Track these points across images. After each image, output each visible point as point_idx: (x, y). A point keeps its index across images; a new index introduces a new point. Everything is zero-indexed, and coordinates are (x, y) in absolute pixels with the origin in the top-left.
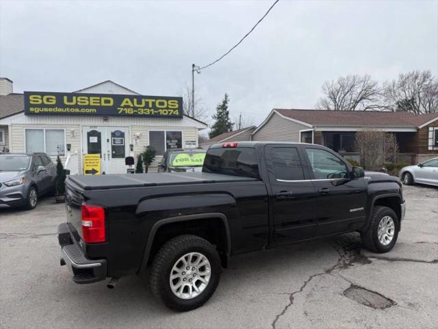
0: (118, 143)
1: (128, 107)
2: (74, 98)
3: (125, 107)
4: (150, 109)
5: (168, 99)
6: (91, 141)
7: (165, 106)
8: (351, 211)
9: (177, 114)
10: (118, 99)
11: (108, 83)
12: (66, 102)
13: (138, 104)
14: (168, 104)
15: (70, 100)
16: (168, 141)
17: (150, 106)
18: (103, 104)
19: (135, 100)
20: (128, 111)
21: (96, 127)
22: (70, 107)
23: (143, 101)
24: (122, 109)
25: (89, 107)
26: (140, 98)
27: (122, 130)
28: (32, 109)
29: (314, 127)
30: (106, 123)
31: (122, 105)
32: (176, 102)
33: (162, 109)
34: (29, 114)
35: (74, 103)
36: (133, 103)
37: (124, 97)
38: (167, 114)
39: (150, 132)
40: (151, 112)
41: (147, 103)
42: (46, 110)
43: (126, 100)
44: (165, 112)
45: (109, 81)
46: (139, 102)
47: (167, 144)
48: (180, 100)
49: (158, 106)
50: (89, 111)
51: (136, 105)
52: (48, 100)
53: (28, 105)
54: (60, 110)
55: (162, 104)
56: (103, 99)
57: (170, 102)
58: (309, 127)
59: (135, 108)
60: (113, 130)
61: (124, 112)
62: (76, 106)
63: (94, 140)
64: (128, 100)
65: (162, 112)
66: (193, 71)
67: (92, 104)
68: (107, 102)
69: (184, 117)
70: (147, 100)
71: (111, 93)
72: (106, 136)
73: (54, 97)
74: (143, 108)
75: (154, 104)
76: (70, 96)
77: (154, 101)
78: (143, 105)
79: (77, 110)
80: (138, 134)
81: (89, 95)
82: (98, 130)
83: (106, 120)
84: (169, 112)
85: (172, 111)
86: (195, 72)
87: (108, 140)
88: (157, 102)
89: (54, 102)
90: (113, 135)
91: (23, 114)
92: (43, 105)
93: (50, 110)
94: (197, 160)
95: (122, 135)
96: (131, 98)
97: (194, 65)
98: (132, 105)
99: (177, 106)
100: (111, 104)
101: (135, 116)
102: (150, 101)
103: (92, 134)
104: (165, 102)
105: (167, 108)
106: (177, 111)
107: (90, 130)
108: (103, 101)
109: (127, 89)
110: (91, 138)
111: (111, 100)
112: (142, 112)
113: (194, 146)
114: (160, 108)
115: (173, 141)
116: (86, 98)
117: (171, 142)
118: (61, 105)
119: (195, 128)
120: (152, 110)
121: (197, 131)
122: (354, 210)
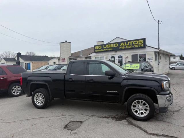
0: (120, 60)
2: (106, 45)
4: (131, 45)
5: (138, 40)
7: (137, 43)
8: (107, 91)
9: (143, 46)
10: (119, 43)
12: (104, 47)
14: (138, 42)
15: (105, 47)
17: (131, 44)
18: (115, 46)
19: (125, 43)
20: (123, 48)
21: (113, 55)
22: (105, 49)
23: (128, 43)
24: (120, 47)
25: (110, 48)
26: (127, 42)
27: (122, 55)
28: (96, 51)
30: (116, 53)
31: (121, 46)
32: (142, 40)
33: (136, 45)
34: (95, 52)
35: (106, 47)
36: (124, 44)
38: (138, 46)
39: (132, 55)
40: (131, 47)
42: (99, 51)
43: (122, 43)
44: (137, 46)
45: (117, 37)
46: (127, 44)
47: (139, 60)
48: (144, 40)
49: (134, 44)
50: (110, 49)
51: (126, 45)
52: (99, 48)
53: (95, 50)
54: (103, 50)
55: (135, 43)
56: (114, 44)
59: (125, 46)
60: (119, 55)
61: (121, 48)
64: (123, 43)
65: (136, 46)
66: (159, 23)
67: (111, 47)
69: (147, 47)
70: (130, 42)
71: (117, 42)
72: (116, 58)
73: (101, 46)
74: (128, 46)
75: (132, 43)
76: (105, 45)
77: (132, 42)
79: (107, 50)
80: (127, 56)
81: (110, 44)
82: (114, 56)
84: (139, 46)
85: (140, 45)
87: (117, 59)
89: (101, 48)
90: (119, 57)
92: (98, 49)
93: (100, 50)
95: (122, 57)
96: (124, 42)
97: (159, 21)
98: (124, 45)
99: (142, 42)
100: (117, 46)
101: (125, 49)
102: (131, 42)
103: (112, 57)
104: (137, 41)
105: (138, 44)
106: (142, 45)
107: (111, 56)
108: (114, 45)
109: (123, 39)
110: (112, 59)
111: (117, 44)
112: (128, 47)
113: (152, 60)
114: (135, 45)
115: (142, 58)
116: (110, 45)
117: (141, 59)
118: (103, 48)
119: (152, 51)
120: (132, 46)
121: (154, 52)
122: (110, 91)
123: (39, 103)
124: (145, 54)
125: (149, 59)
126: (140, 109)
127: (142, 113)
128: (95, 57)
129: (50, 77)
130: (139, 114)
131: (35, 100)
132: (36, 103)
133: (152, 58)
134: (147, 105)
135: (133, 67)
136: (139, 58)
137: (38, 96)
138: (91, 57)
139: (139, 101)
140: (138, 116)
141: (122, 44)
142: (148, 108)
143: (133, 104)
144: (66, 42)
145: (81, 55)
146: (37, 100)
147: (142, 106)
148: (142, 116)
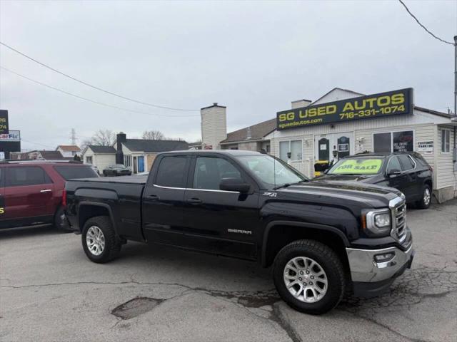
0: (343, 149)
1: (349, 111)
2: (306, 111)
3: (345, 112)
4: (371, 109)
5: (390, 94)
6: (321, 149)
7: (388, 103)
8: (230, 230)
9: (403, 109)
10: (340, 104)
11: (335, 92)
12: (301, 116)
14: (391, 101)
15: (304, 114)
16: (396, 145)
17: (371, 106)
18: (328, 113)
19: (356, 103)
20: (349, 116)
21: (325, 135)
22: (303, 119)
23: (364, 102)
24: (343, 114)
25: (317, 117)
26: (360, 99)
27: (347, 136)
28: (280, 126)
30: (333, 131)
31: (344, 110)
32: (402, 95)
33: (384, 107)
34: (279, 129)
35: (306, 116)
36: (354, 106)
37: (345, 102)
38: (390, 112)
39: (375, 136)
40: (372, 113)
41: (368, 104)
42: (288, 125)
44: (388, 110)
45: (336, 89)
46: (360, 105)
47: (394, 147)
48: (408, 93)
49: (379, 104)
50: (316, 121)
51: (357, 108)
52: (290, 117)
53: (279, 123)
54: (297, 123)
55: (383, 101)
56: (328, 107)
57: (393, 97)
59: (356, 111)
60: (339, 136)
61: (345, 117)
62: (308, 118)
63: (324, 147)
64: (349, 104)
65: (384, 111)
67: (319, 114)
68: (331, 109)
70: (368, 100)
71: (335, 100)
72: (333, 143)
73: (293, 113)
74: (364, 110)
75: (375, 103)
76: (304, 109)
77: (375, 99)
78: (364, 106)
79: (308, 122)
80: (360, 138)
81: (317, 107)
82: (327, 137)
83: (333, 127)
84: (393, 109)
85: (396, 107)
87: (335, 147)
88: (379, 100)
89: (293, 117)
90: (340, 141)
91: (276, 131)
92: (287, 122)
93: (291, 124)
95: (347, 141)
96: (352, 101)
98: (353, 109)
99: (402, 100)
100: (334, 111)
101: (357, 120)
102: (371, 101)
103: (322, 142)
104: (388, 98)
105: (391, 105)
106: (403, 106)
107: (320, 138)
108: (328, 110)
109: (352, 92)
110: (322, 146)
111: (335, 107)
112: (363, 114)
113: (431, 149)
114: (381, 107)
115: (401, 144)
116: (315, 109)
117: (399, 145)
118: (297, 119)
119: (432, 124)
120: (373, 110)
121: (436, 128)
122: (235, 231)
123: (95, 248)
124: (412, 132)
125: (422, 145)
126: (305, 280)
127: (310, 293)
128: (280, 142)
129: (115, 191)
130: (302, 294)
131: (88, 243)
132: (89, 248)
133: (430, 144)
134: (322, 272)
135: (364, 168)
136: (395, 142)
137: (93, 233)
138: (269, 141)
139: (302, 261)
140: (301, 298)
141: (348, 107)
142: (325, 281)
143: (288, 266)
144: (215, 105)
145: (249, 138)
146: (92, 241)
147: (311, 274)
148: (310, 300)
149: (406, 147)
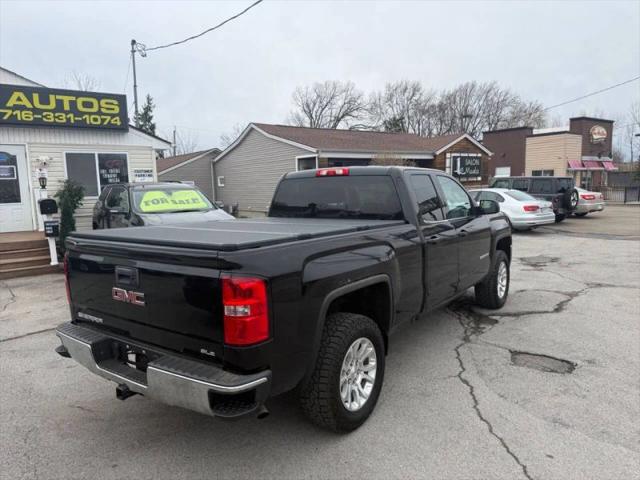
0: (4, 175)
1: (22, 108)
3: (15, 107)
4: (67, 113)
5: (99, 96)
7: (95, 109)
8: (481, 257)
9: (119, 123)
13: (41, 103)
14: (100, 107)
16: (103, 171)
17: (67, 107)
19: (36, 97)
20: (22, 116)
23: (52, 98)
24: (9, 112)
26: (45, 93)
27: (12, 151)
29: (317, 152)
32: (115, 102)
33: (90, 114)
36: (31, 100)
37: (12, 89)
38: (99, 123)
39: (67, 155)
40: (69, 120)
41: (60, 103)
43: (16, 95)
44: (95, 120)
46: (45, 100)
47: (101, 175)
48: (124, 102)
49: (80, 107)
51: (38, 105)
55: (90, 105)
57: (103, 102)
58: (311, 152)
59: (35, 111)
61: (13, 117)
64: (21, 95)
65: (90, 120)
66: (134, 52)
69: (130, 129)
70: (59, 97)
74: (54, 111)
75: (73, 104)
77: (73, 98)
78: (53, 105)
80: (44, 158)
84: (103, 120)
85: (109, 118)
86: (137, 54)
88: (80, 101)
94: (181, 202)
95: (12, 160)
96: (28, 92)
97: (134, 42)
98: (29, 105)
99: (117, 110)
101: (38, 125)
102: (66, 99)
104: (95, 102)
105: (99, 113)
106: (118, 118)
109: (22, 78)
112: (51, 118)
113: (150, 179)
114: (84, 113)
115: (111, 171)
117: (108, 173)
119: (150, 148)
120: (71, 115)
121: (154, 153)
124: (125, 155)
125: (140, 174)
133: (149, 173)
136: (101, 168)
141: (19, 99)
149: (119, 175)
